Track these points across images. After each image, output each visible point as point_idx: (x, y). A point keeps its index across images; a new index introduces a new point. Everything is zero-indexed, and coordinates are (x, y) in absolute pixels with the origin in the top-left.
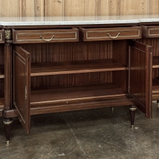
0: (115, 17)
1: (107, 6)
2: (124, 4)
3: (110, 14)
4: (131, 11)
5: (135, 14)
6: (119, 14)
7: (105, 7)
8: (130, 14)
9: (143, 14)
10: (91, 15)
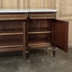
0: (27, 9)
1: (23, 4)
2: (31, 3)
3: (24, 8)
4: (34, 6)
5: (37, 8)
6: (29, 8)
7: (21, 4)
8: (34, 8)
9: (40, 8)
10: (15, 8)
